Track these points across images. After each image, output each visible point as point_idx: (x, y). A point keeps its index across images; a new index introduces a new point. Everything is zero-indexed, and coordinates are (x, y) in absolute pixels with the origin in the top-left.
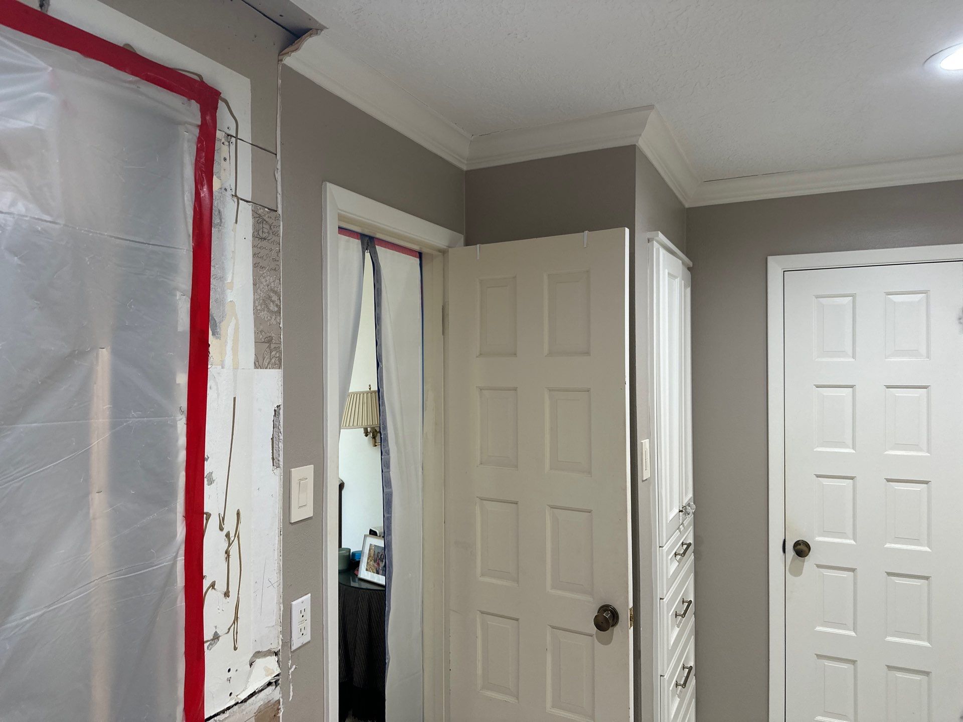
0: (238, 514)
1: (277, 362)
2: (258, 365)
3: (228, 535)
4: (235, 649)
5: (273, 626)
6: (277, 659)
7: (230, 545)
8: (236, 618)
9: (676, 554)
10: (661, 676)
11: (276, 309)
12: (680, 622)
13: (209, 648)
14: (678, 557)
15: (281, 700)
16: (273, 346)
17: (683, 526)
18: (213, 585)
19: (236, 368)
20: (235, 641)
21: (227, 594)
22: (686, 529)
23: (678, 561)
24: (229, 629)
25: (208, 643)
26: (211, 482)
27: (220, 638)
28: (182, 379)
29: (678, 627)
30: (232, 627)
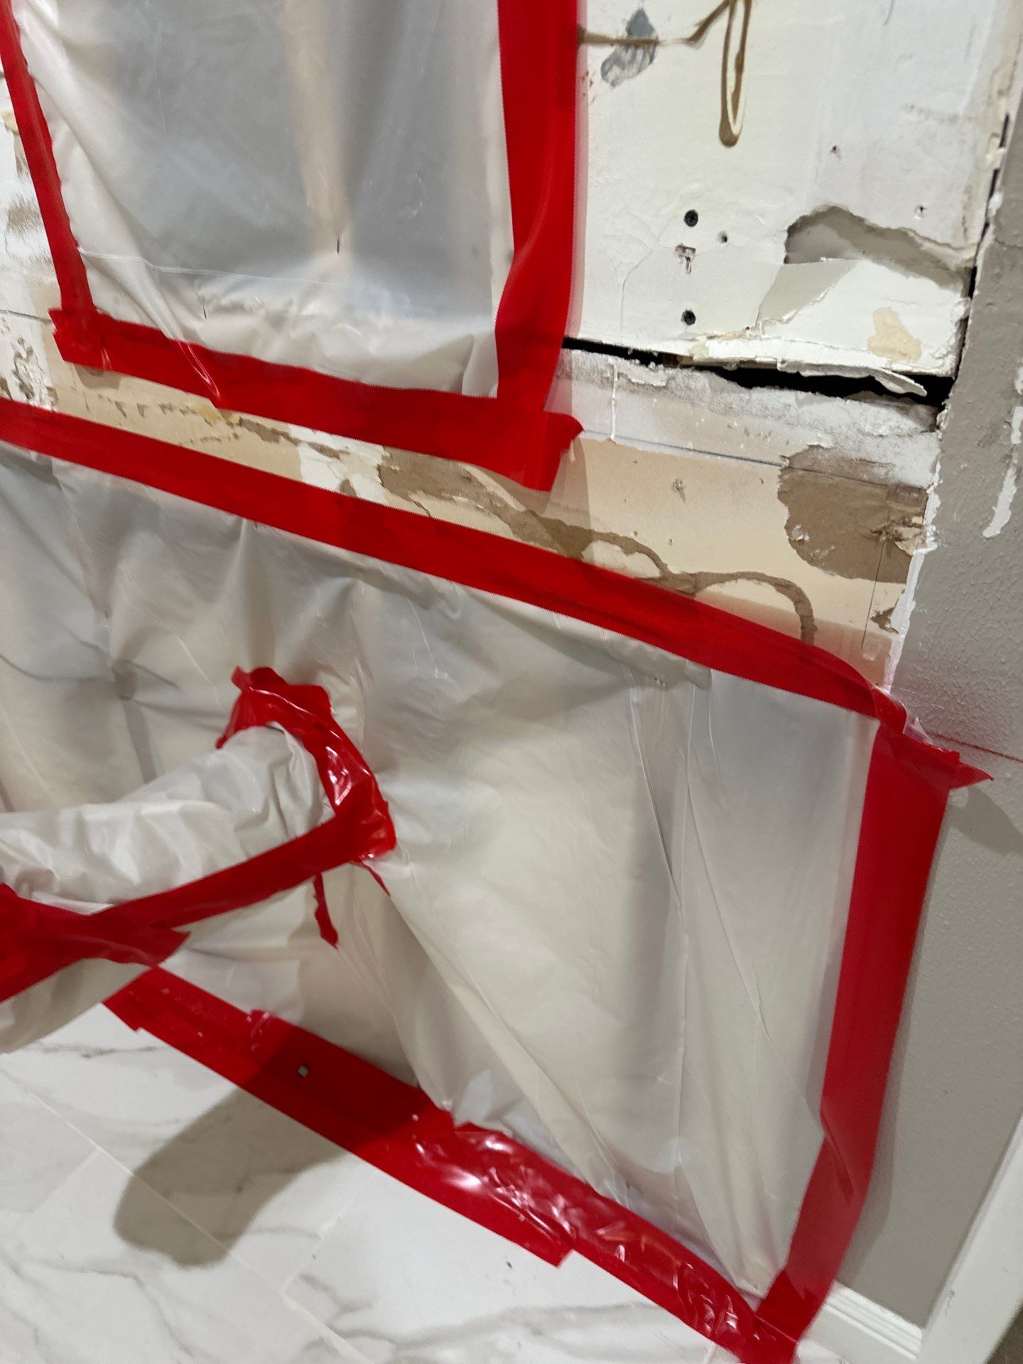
4: (729, 139)
13: (611, 76)
15: (934, 502)
20: (730, 101)
24: (704, 26)
25: (606, 52)
27: (660, 52)
30: (721, 23)
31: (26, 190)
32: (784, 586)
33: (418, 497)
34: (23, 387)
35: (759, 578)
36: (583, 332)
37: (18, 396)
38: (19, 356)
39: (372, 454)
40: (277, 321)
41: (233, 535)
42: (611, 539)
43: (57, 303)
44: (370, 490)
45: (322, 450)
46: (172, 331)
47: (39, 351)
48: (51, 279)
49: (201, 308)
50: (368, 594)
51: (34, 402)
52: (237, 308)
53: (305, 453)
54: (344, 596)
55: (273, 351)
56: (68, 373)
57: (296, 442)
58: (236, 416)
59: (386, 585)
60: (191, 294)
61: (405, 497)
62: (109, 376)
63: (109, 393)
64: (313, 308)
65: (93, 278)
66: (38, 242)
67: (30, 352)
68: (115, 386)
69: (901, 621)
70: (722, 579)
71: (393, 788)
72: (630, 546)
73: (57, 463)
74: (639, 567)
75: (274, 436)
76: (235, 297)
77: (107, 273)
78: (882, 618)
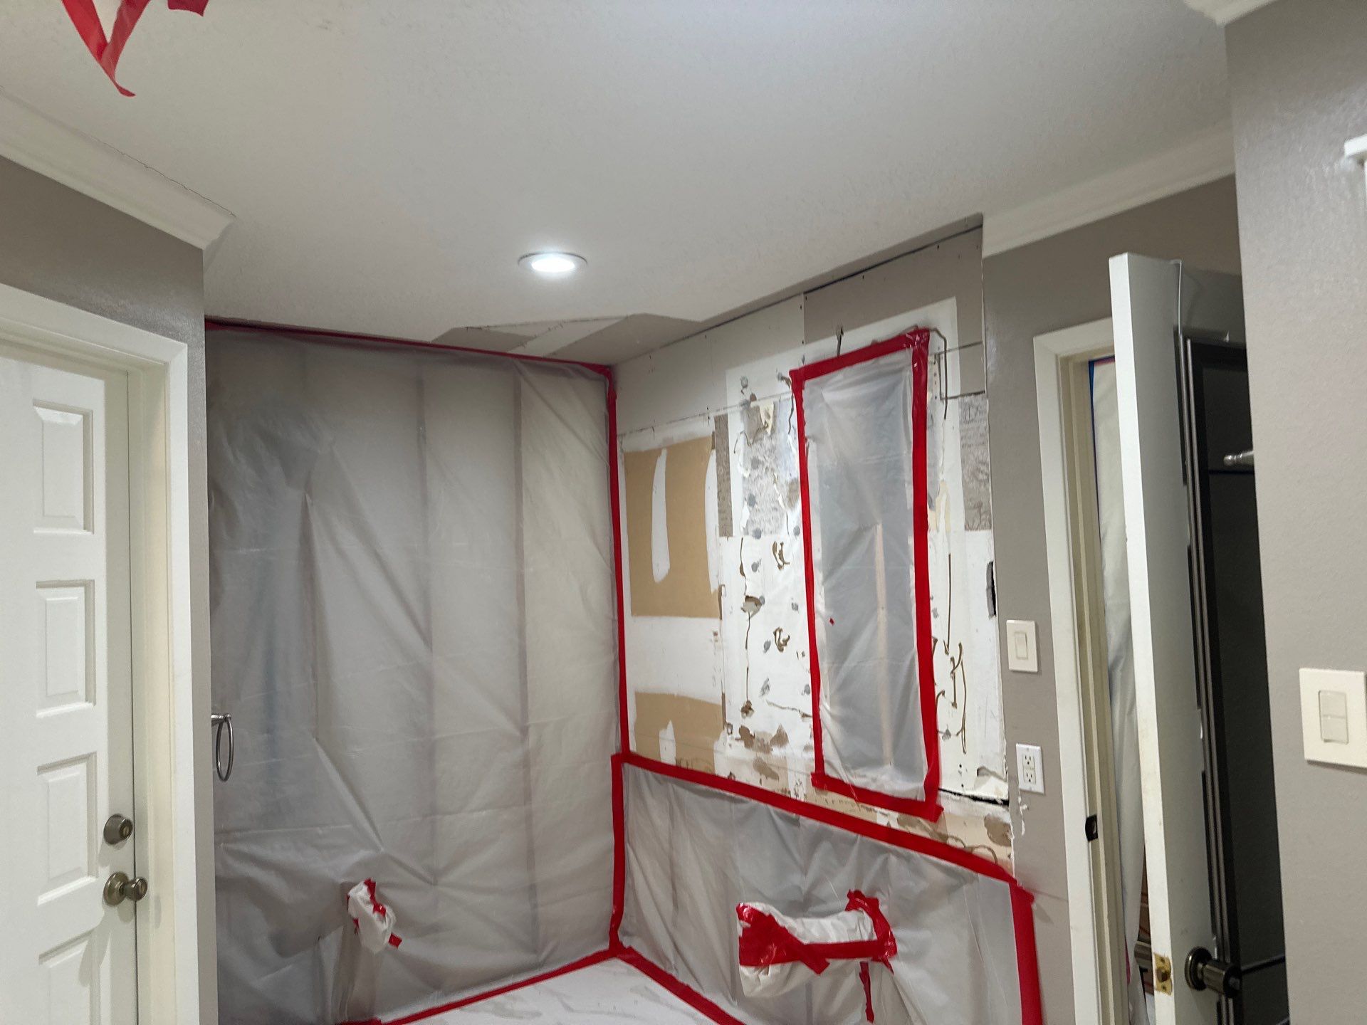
0: (960, 645)
1: (988, 523)
2: (968, 527)
3: (952, 659)
4: (965, 753)
5: (998, 754)
6: (1007, 787)
7: (955, 668)
8: (963, 728)
11: (985, 477)
13: (943, 739)
15: (1012, 827)
18: (943, 693)
19: (948, 533)
20: (964, 746)
21: (954, 705)
24: (958, 733)
25: (942, 734)
26: (936, 616)
27: (951, 736)
28: (911, 541)
30: (961, 733)
31: (812, 742)
32: (990, 849)
33: (907, 826)
34: (795, 794)
35: (984, 847)
36: (943, 787)
37: (793, 796)
38: (797, 784)
39: (895, 815)
40: (874, 780)
41: (855, 840)
42: (953, 837)
43: (814, 770)
44: (895, 825)
45: (883, 814)
46: (846, 780)
47: (804, 783)
48: (813, 764)
49: (854, 775)
50: (893, 859)
51: (798, 799)
52: (865, 776)
53: (878, 815)
54: (886, 861)
55: (873, 787)
56: (812, 789)
57: (876, 812)
58: (860, 804)
59: (898, 855)
60: (852, 771)
61: (904, 827)
62: (825, 791)
63: (824, 797)
65: (826, 765)
66: (812, 754)
67: (801, 783)
68: (826, 795)
69: (1012, 856)
70: (977, 847)
71: (897, 933)
72: (957, 839)
73: (802, 818)
74: (959, 845)
75: (871, 810)
76: (864, 773)
77: (831, 765)
78: (1009, 856)
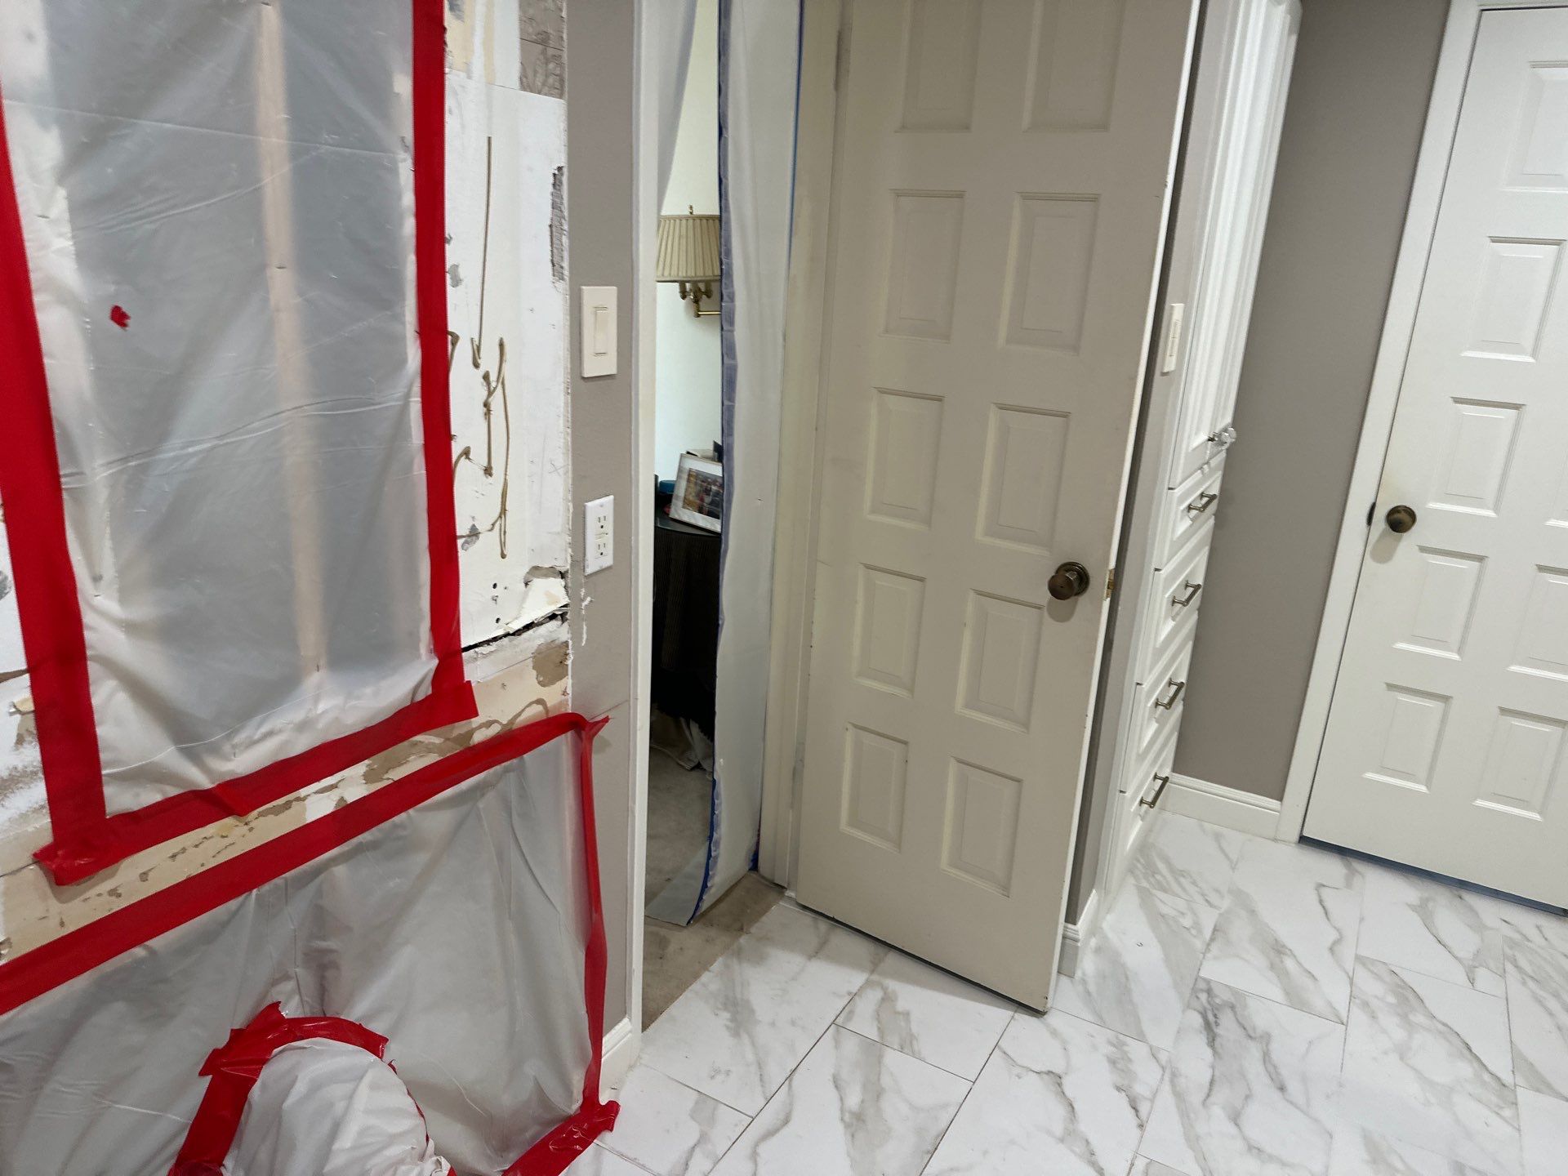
0: (501, 345)
1: (557, 85)
2: (526, 85)
3: (486, 377)
4: (503, 556)
5: (559, 533)
6: (563, 583)
7: (490, 393)
8: (503, 511)
9: (1190, 508)
10: (1138, 684)
12: (1177, 614)
13: (465, 548)
14: (1194, 513)
15: (570, 643)
16: (550, 52)
17: (1209, 467)
18: (466, 453)
19: (490, 83)
20: (503, 544)
21: (488, 471)
22: (1212, 471)
23: (1192, 519)
24: (493, 525)
25: (463, 540)
26: (457, 282)
27: (481, 535)
28: (403, 86)
29: (1174, 620)
30: (498, 523)
31: (25, 758)
32: (539, 702)
33: (386, 775)
35: (531, 704)
36: (467, 642)
39: (359, 770)
41: (232, 917)
42: (481, 727)
44: (356, 793)
45: (325, 789)
52: (270, 734)
53: (310, 802)
57: (304, 800)
58: (256, 811)
64: (322, 706)
66: (28, 798)
69: (569, 691)
70: (519, 714)
72: (489, 725)
74: (492, 733)
75: (288, 806)
76: (264, 729)
78: (564, 693)
